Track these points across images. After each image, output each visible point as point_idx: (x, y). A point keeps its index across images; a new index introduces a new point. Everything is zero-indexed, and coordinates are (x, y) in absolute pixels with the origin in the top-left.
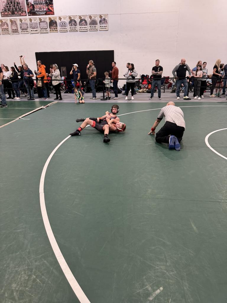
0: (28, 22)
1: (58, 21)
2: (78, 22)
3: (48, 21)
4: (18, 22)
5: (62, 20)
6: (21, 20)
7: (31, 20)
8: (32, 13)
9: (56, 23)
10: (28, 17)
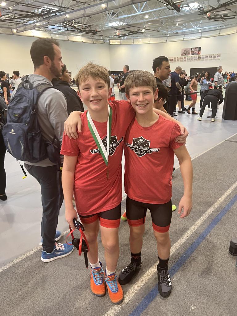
0: (190, 57)
1: (201, 57)
2: (209, 57)
3: (198, 57)
4: (187, 58)
5: (203, 56)
6: (188, 57)
7: (191, 57)
8: (192, 54)
9: (200, 57)
10: (191, 55)
